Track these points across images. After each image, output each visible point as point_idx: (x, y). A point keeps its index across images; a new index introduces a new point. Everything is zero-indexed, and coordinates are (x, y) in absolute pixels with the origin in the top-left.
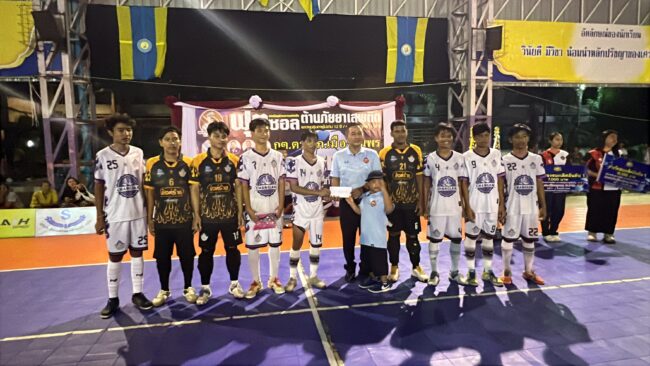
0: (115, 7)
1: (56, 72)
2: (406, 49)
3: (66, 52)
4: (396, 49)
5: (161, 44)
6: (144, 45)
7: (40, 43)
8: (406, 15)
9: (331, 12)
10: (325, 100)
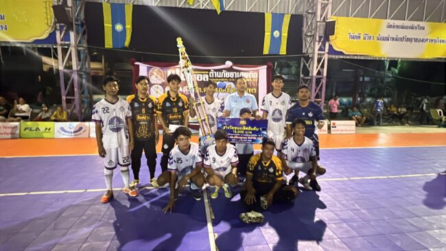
0: (101, 4)
1: (67, 43)
2: (276, 34)
3: (73, 30)
4: (270, 33)
5: (129, 26)
6: (119, 27)
7: (58, 25)
8: (278, 12)
9: (231, 10)
10: (224, 63)
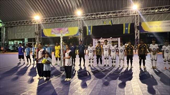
0: (86, 27)
1: (80, 35)
2: (127, 28)
3: (82, 33)
4: (125, 28)
5: (91, 30)
8: (127, 23)
9: (115, 24)
10: (110, 38)
